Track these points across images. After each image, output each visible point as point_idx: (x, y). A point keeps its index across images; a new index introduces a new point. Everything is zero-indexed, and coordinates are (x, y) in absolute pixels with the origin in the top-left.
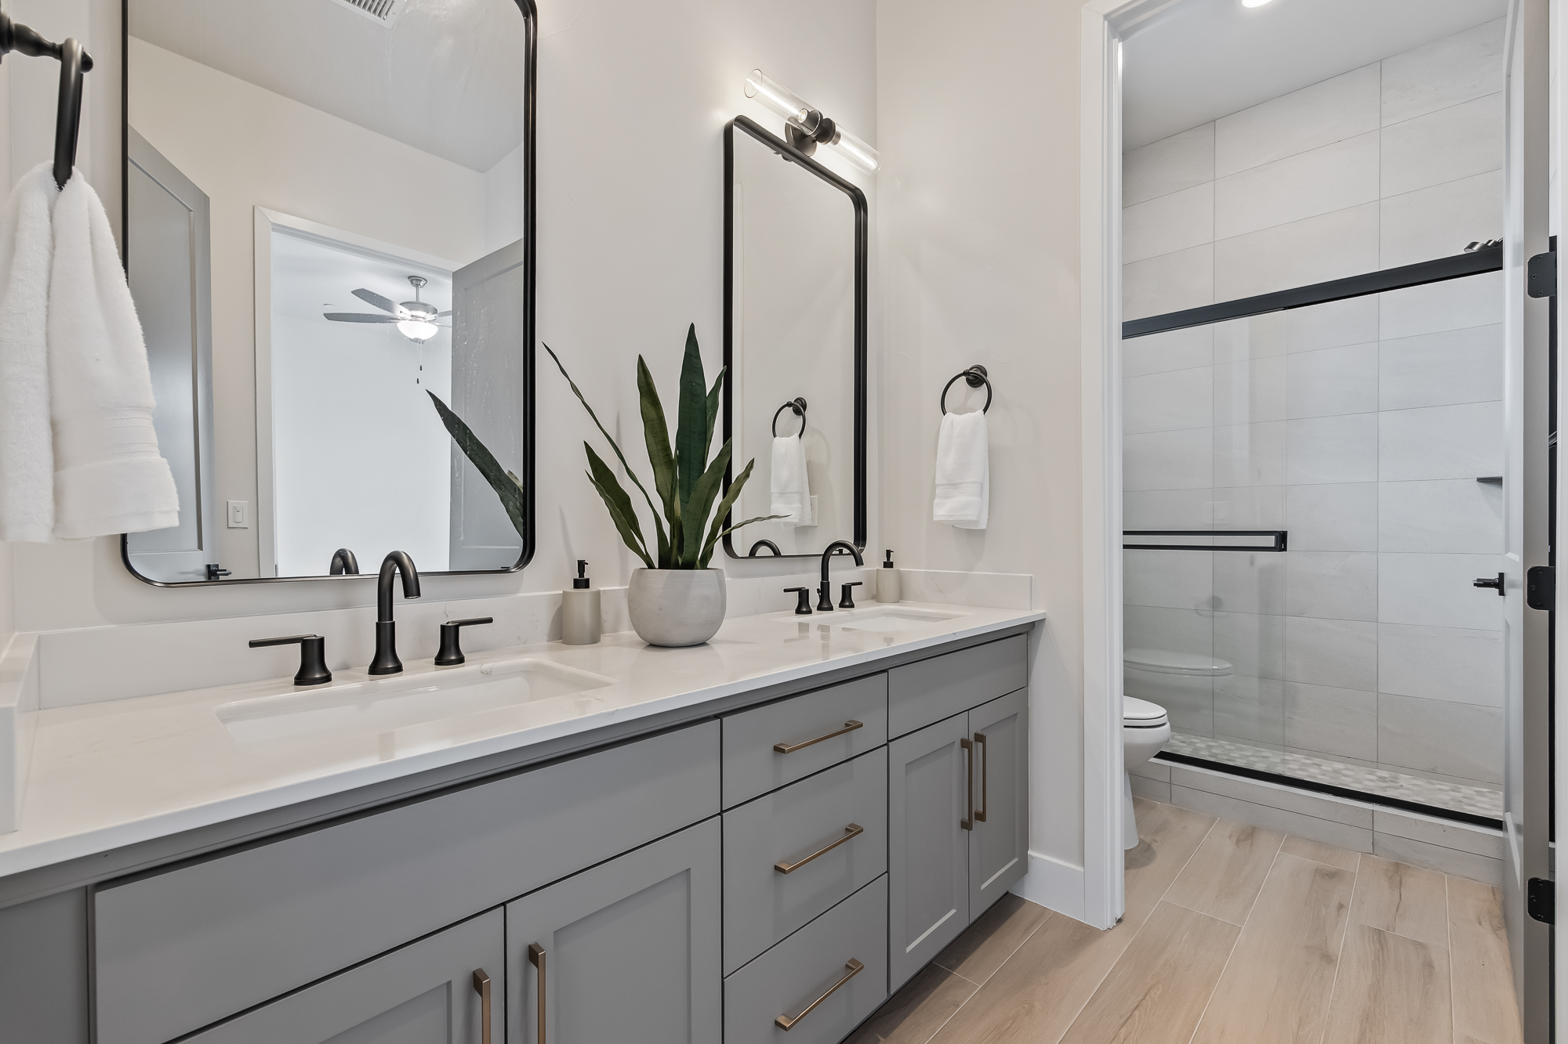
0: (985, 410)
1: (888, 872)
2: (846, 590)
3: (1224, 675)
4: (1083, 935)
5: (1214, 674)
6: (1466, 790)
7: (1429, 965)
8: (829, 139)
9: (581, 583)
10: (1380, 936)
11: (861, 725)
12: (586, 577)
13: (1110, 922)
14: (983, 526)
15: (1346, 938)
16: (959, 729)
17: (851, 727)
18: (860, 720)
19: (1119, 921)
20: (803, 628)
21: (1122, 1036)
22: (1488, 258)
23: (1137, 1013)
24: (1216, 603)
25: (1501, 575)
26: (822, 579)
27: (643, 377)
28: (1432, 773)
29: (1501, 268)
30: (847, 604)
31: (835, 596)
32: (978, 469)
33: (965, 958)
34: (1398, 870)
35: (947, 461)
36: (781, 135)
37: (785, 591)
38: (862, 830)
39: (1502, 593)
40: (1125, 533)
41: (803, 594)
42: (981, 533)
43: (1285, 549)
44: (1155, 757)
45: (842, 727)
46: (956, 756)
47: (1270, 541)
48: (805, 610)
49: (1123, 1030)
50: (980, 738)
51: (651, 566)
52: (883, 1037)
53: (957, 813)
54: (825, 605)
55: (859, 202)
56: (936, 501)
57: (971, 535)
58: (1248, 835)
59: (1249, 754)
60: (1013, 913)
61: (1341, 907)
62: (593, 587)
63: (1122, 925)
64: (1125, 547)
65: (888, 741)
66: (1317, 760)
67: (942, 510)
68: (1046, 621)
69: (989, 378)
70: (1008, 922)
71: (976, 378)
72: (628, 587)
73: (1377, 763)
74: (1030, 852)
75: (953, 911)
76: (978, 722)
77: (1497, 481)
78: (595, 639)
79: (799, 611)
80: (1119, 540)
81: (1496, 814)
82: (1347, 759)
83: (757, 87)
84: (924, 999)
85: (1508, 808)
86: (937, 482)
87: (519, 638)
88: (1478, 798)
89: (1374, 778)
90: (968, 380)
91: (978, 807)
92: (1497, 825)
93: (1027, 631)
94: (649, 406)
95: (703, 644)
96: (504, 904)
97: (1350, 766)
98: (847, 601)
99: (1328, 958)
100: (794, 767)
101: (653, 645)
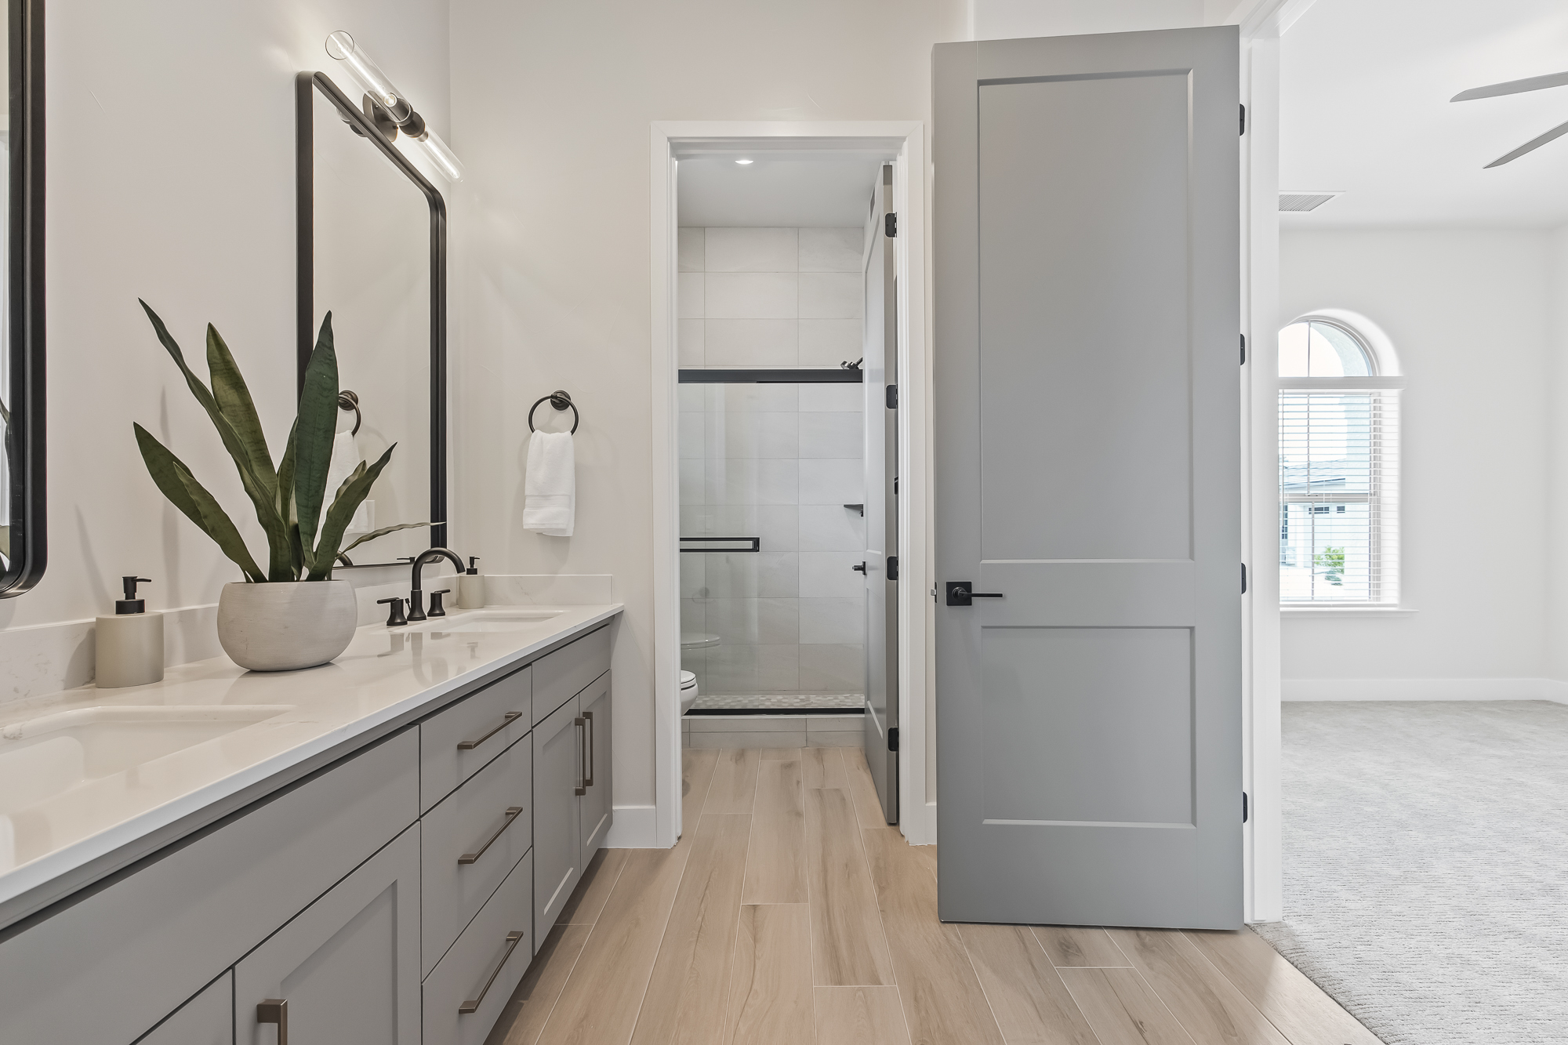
0: (573, 432)
1: (532, 846)
2: (436, 598)
3: (714, 645)
4: (657, 857)
5: (706, 645)
6: (841, 697)
7: (843, 799)
8: (416, 134)
9: (130, 605)
10: (819, 792)
11: (521, 715)
12: (138, 597)
13: (674, 841)
14: (570, 533)
15: (806, 800)
16: (572, 711)
17: (511, 718)
18: (518, 710)
19: (679, 838)
20: (396, 641)
21: (703, 910)
22: (853, 374)
23: (707, 892)
24: (706, 593)
25: (864, 563)
26: (413, 588)
27: (214, 347)
28: (825, 691)
29: (862, 382)
30: (438, 612)
31: (426, 606)
32: (567, 485)
33: (575, 909)
34: (819, 753)
35: (537, 475)
36: (359, 106)
37: (379, 602)
38: (522, 810)
39: (865, 574)
40: (681, 539)
41: (396, 605)
42: (567, 539)
43: (758, 551)
44: (685, 715)
45: (503, 721)
46: (574, 732)
47: (749, 545)
48: (399, 621)
49: (702, 906)
50: (588, 715)
51: (259, 578)
52: (525, 1000)
53: (574, 781)
54: (416, 614)
55: (436, 204)
56: (526, 510)
57: (554, 541)
58: (741, 755)
59: (730, 701)
60: (602, 861)
61: (798, 782)
62: (151, 610)
63: (682, 840)
64: (682, 550)
65: (533, 727)
66: (768, 697)
67: (534, 519)
68: (624, 612)
69: (573, 401)
70: (600, 871)
71: (561, 402)
72: (217, 604)
73: (798, 691)
74: (614, 808)
75: (571, 869)
76: (585, 703)
77: (859, 508)
78: (157, 677)
79: (391, 623)
80: (677, 545)
81: (860, 705)
82: (784, 692)
83: (344, 50)
84: (551, 955)
85: (868, 698)
86: (527, 492)
87: (16, 690)
88: (846, 700)
89: (798, 700)
90: (553, 404)
91: (588, 777)
92: (861, 711)
93: (608, 625)
94: (227, 388)
95: (326, 664)
96: (232, 967)
97: (786, 696)
98: (437, 608)
99: (799, 814)
100: (475, 759)
101: (254, 672)
